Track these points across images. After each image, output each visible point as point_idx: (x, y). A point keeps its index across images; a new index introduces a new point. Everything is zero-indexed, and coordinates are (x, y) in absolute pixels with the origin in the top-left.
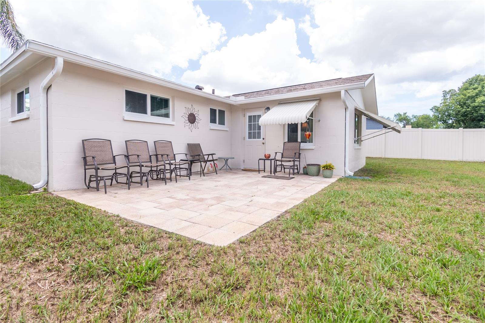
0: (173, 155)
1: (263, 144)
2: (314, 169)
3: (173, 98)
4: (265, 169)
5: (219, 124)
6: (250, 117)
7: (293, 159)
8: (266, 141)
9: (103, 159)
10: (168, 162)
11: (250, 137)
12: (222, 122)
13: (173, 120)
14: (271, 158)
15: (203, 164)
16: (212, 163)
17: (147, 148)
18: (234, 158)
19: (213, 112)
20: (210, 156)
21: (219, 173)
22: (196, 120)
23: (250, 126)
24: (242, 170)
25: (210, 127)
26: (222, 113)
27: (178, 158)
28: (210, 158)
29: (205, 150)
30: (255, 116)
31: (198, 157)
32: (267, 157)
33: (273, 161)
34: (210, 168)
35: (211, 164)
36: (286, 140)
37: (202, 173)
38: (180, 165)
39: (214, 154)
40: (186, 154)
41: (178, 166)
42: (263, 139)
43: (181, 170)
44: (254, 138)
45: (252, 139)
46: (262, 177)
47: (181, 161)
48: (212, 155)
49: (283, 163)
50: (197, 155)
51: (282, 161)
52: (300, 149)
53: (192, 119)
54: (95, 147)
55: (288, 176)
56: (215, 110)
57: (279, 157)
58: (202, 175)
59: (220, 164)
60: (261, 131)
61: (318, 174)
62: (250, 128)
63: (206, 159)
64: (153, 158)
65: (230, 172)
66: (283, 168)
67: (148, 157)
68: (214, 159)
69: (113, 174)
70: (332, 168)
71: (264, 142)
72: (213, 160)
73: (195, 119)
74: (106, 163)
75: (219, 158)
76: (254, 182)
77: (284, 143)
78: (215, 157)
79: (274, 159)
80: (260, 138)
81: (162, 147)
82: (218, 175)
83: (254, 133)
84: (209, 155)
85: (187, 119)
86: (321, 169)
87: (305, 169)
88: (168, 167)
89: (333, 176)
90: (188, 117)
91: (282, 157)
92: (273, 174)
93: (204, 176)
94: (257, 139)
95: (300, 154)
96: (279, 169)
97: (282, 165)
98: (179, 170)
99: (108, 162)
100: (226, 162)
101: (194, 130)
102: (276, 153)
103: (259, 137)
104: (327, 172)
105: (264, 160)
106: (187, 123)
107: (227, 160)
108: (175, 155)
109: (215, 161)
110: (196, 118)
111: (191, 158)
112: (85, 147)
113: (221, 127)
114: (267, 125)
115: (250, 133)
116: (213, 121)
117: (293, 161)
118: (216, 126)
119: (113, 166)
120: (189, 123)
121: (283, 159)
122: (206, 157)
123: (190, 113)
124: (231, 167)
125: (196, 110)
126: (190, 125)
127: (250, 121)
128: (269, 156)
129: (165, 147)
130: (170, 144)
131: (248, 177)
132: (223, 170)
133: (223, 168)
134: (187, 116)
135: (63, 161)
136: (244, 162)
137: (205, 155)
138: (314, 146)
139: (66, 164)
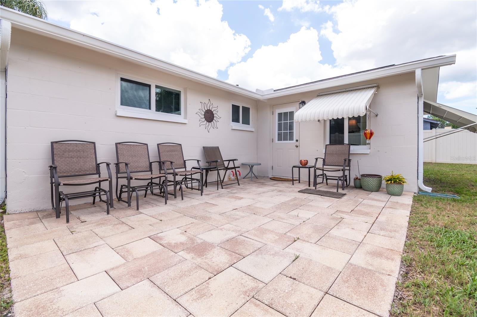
0: (183, 162)
1: (297, 147)
2: (373, 182)
3: (185, 90)
4: (299, 178)
5: (242, 123)
6: (280, 115)
7: (342, 168)
8: (301, 143)
9: (80, 169)
10: (172, 171)
11: (280, 139)
12: (246, 121)
13: (185, 118)
14: (309, 165)
15: (222, 172)
16: (234, 170)
17: (147, 152)
18: (260, 164)
19: (235, 109)
20: (231, 162)
21: (242, 184)
22: (215, 118)
23: (280, 125)
24: (271, 179)
25: (232, 126)
26: (246, 110)
27: (190, 165)
28: (231, 165)
29: (226, 155)
30: (286, 114)
31: (215, 163)
32: (303, 164)
33: (312, 170)
34: (231, 176)
35: (232, 172)
36: (328, 143)
37: (220, 184)
38: (191, 174)
39: (235, 160)
40: (198, 161)
41: (190, 177)
42: (297, 141)
43: (193, 182)
44: (285, 139)
45: (283, 142)
46: (299, 192)
47: (193, 170)
48: (233, 160)
49: (325, 172)
50: (213, 162)
51: (323, 170)
52: (349, 154)
53: (209, 116)
54: (70, 151)
55: (335, 191)
56: (238, 107)
57: (320, 164)
58: (220, 186)
59: (243, 172)
60: (294, 131)
61: (378, 189)
62: (280, 129)
63: (226, 166)
64: (155, 166)
65: (256, 182)
66: (325, 179)
67: (148, 164)
68: (236, 166)
69: (96, 190)
70: (403, 182)
71: (298, 145)
72: (235, 168)
73: (213, 117)
74: (84, 173)
75: (243, 164)
76: (291, 201)
77: (326, 145)
78: (237, 164)
79: (314, 167)
80: (293, 140)
81: (168, 151)
82: (241, 186)
83: (285, 134)
84: (229, 161)
85: (203, 116)
86: (384, 182)
87: (358, 181)
88: (171, 178)
89: (403, 193)
90: (205, 114)
91: (324, 165)
92: (312, 187)
93: (222, 188)
94: (288, 142)
95: (350, 160)
96: (319, 180)
97: (322, 175)
98: (191, 182)
99: (88, 173)
100: (250, 169)
101: (211, 130)
102: (317, 159)
103: (291, 139)
104: (395, 188)
105: (299, 167)
106: (204, 122)
107: (252, 166)
108: (185, 161)
109: (236, 169)
110: (215, 115)
111: (207, 164)
112: (55, 152)
113: (245, 127)
114: (302, 121)
115: (279, 135)
116: (236, 119)
117: (342, 170)
118: (239, 126)
119: (95, 177)
120: (206, 121)
121: (325, 167)
122: (226, 164)
123: (206, 109)
124: (256, 174)
125: (215, 105)
126: (206, 124)
127: (280, 119)
128: (307, 163)
129: (172, 151)
130: (179, 148)
131: (280, 191)
132: (248, 178)
133: (247, 177)
134: (203, 113)
135: (24, 172)
136: (272, 169)
137: (224, 161)
138: (369, 150)
139: (28, 176)
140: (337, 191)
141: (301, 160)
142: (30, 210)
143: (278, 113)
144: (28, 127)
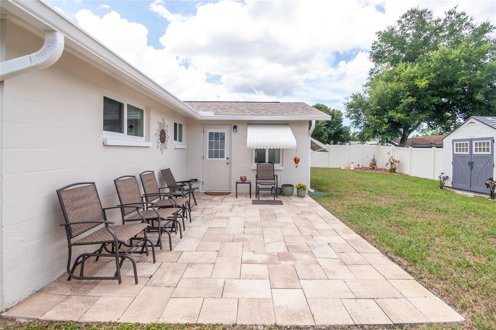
0: (159, 191)
1: (228, 164)
3: (146, 108)
5: (179, 141)
6: (211, 134)
8: (232, 161)
11: (211, 157)
13: (148, 140)
22: (166, 138)
23: (211, 143)
24: (206, 194)
26: (180, 127)
30: (217, 134)
32: (243, 180)
36: (254, 161)
42: (228, 158)
44: (216, 157)
45: (214, 159)
46: (253, 204)
52: (274, 171)
53: (163, 137)
54: (77, 199)
55: (271, 199)
56: (176, 125)
60: (225, 150)
62: (211, 147)
68: (192, 188)
71: (229, 162)
80: (224, 158)
83: (216, 152)
85: (160, 137)
86: (295, 189)
90: (160, 134)
94: (219, 159)
101: (164, 151)
103: (222, 156)
106: (160, 143)
110: (166, 135)
112: (65, 204)
115: (210, 152)
118: (177, 144)
123: (161, 129)
125: (166, 125)
126: (161, 145)
127: (211, 138)
128: (245, 178)
129: (150, 180)
130: (153, 175)
135: (22, 240)
136: (203, 184)
137: (177, 183)
138: (282, 167)
139: (25, 245)
140: (274, 199)
141: (241, 177)
142: (29, 294)
143: (209, 133)
144: (25, 173)
